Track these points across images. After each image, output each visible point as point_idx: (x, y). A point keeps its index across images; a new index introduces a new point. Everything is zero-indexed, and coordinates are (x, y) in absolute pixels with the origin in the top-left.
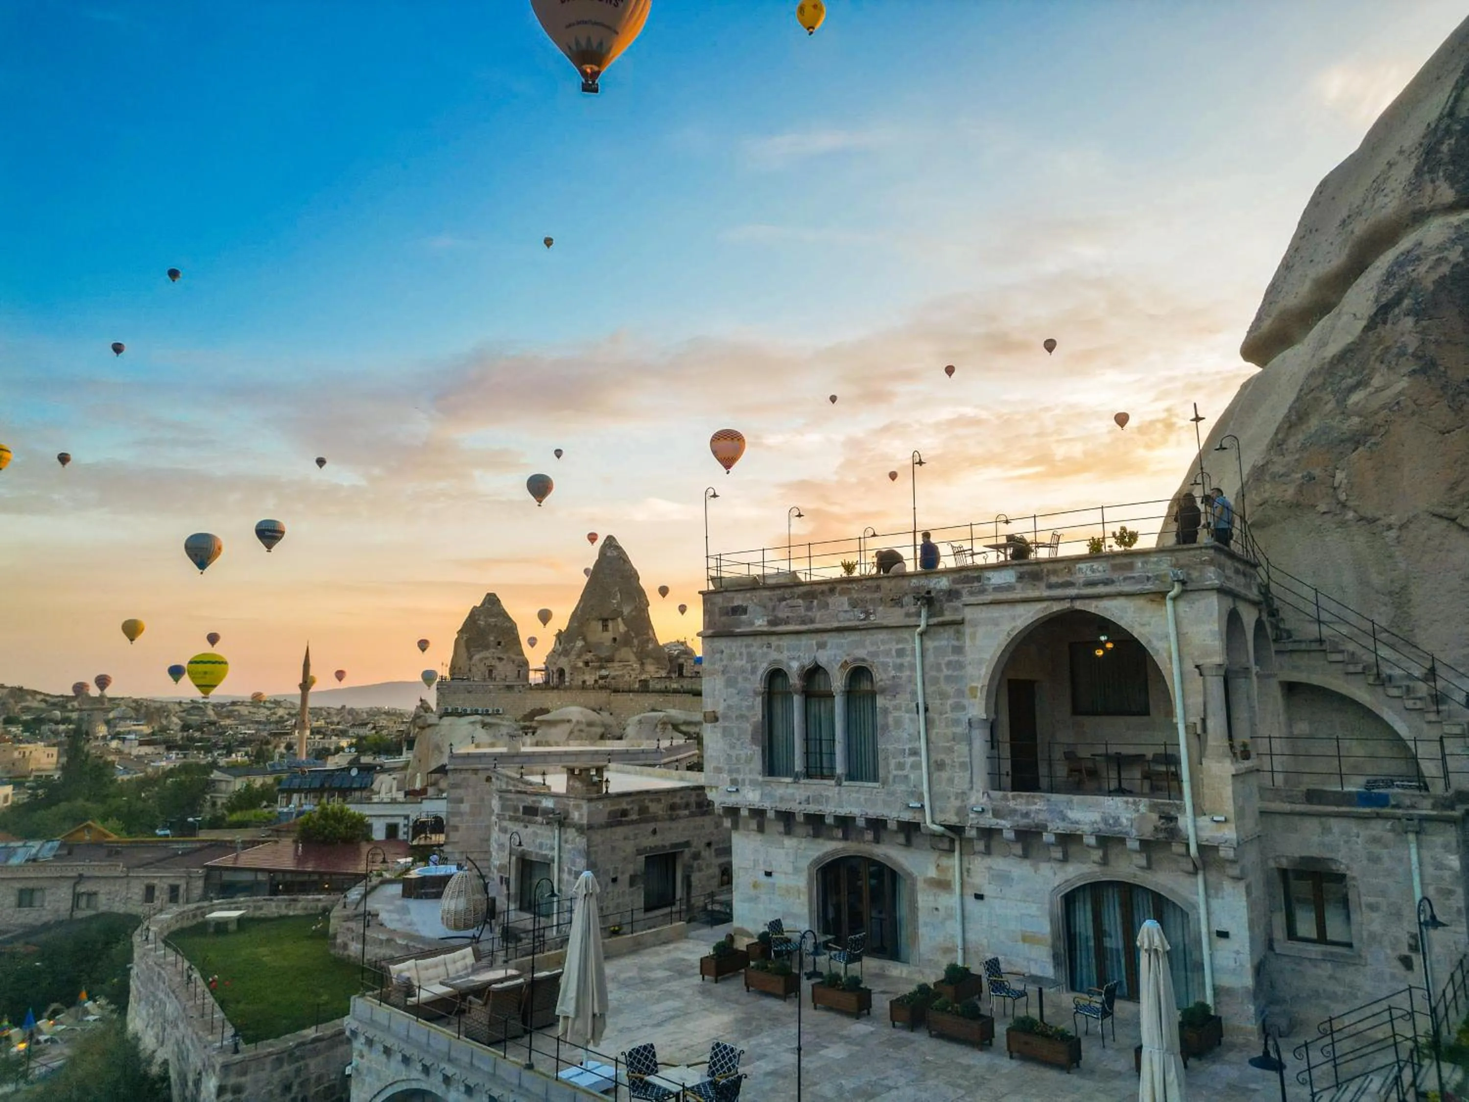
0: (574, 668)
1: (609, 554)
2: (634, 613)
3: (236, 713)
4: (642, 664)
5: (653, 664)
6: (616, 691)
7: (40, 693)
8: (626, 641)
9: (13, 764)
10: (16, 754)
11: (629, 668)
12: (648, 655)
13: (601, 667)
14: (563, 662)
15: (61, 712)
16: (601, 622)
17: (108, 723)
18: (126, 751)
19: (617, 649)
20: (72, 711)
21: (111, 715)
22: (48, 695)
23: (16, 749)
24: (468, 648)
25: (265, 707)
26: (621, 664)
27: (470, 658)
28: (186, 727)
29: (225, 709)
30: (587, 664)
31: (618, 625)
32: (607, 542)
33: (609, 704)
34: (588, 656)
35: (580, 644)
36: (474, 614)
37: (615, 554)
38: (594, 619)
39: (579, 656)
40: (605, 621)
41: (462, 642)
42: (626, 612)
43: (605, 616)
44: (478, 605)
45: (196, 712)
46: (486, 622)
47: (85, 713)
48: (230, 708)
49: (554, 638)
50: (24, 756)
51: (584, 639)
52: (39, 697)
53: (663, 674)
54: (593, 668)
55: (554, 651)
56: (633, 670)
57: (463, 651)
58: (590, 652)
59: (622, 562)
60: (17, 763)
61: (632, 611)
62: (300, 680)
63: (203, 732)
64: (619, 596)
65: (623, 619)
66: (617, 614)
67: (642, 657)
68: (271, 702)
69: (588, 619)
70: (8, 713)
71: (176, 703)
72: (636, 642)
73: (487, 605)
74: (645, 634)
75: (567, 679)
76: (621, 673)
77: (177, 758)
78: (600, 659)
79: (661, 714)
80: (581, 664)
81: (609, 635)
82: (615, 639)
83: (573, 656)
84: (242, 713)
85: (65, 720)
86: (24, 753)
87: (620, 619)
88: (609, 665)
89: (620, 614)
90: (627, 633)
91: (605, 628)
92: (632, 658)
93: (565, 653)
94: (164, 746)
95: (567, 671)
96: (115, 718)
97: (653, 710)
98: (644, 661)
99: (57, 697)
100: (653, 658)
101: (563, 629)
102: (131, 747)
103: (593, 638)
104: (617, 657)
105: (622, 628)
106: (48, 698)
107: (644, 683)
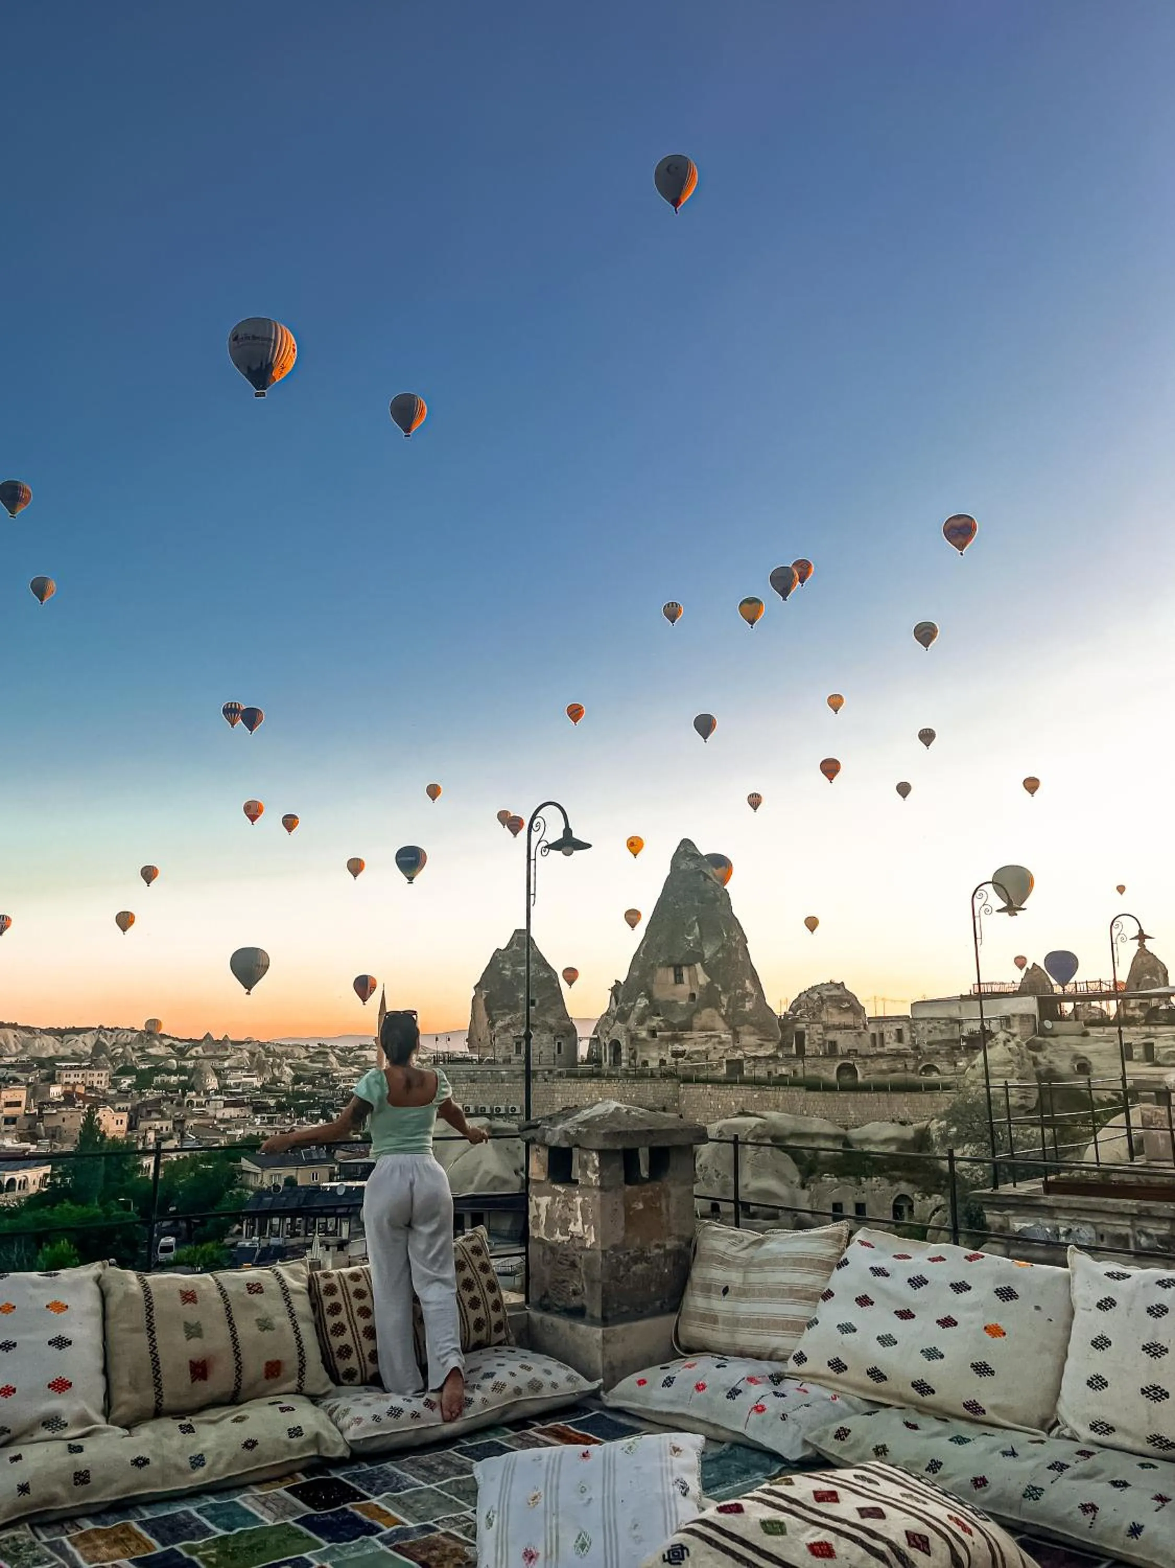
0: (634, 1039)
1: (683, 867)
2: (720, 955)
3: (363, 1059)
4: (736, 1035)
5: (754, 1034)
6: (687, 1080)
7: (169, 1037)
8: (709, 999)
11: (716, 1040)
12: (745, 1019)
13: (675, 1039)
14: (618, 1031)
15: (180, 1060)
16: (672, 969)
17: (218, 1073)
19: (697, 1011)
20: (188, 1059)
21: (227, 1064)
22: (177, 1039)
24: (488, 1009)
26: (704, 1034)
27: (492, 1026)
28: (297, 1080)
30: (653, 1033)
31: (696, 975)
32: (682, 850)
33: (677, 1101)
34: (656, 1021)
35: (642, 1002)
36: (498, 958)
37: (692, 865)
38: (661, 965)
39: (641, 1021)
40: (678, 969)
41: (481, 1002)
42: (708, 954)
43: (677, 960)
44: (503, 947)
45: (321, 1059)
46: (513, 972)
47: (203, 1062)
48: (358, 1053)
49: (610, 993)
51: (649, 996)
52: (167, 1042)
53: (769, 1050)
54: (663, 1039)
55: (607, 1014)
56: (721, 1043)
57: (482, 1013)
58: (658, 1015)
59: (702, 877)
61: (718, 952)
63: (314, 1085)
64: (697, 930)
65: (703, 965)
66: (696, 957)
67: (734, 1022)
69: (653, 966)
72: (724, 1000)
73: (515, 947)
74: (736, 988)
75: (624, 1058)
76: (703, 1048)
77: (261, 1124)
78: (670, 1026)
79: (753, 1121)
80: (644, 1034)
81: (685, 988)
82: (693, 996)
83: (632, 1022)
85: (181, 1070)
87: (698, 966)
88: (687, 1035)
89: (700, 957)
90: (710, 986)
91: (679, 979)
92: (720, 1024)
93: (622, 1016)
94: (251, 1108)
95: (623, 1044)
96: (230, 1068)
97: (743, 1114)
98: (738, 1029)
99: (186, 1041)
100: (752, 1024)
101: (622, 979)
103: (660, 994)
104: (697, 1022)
105: (703, 979)
106: (176, 1043)
107: (735, 1066)
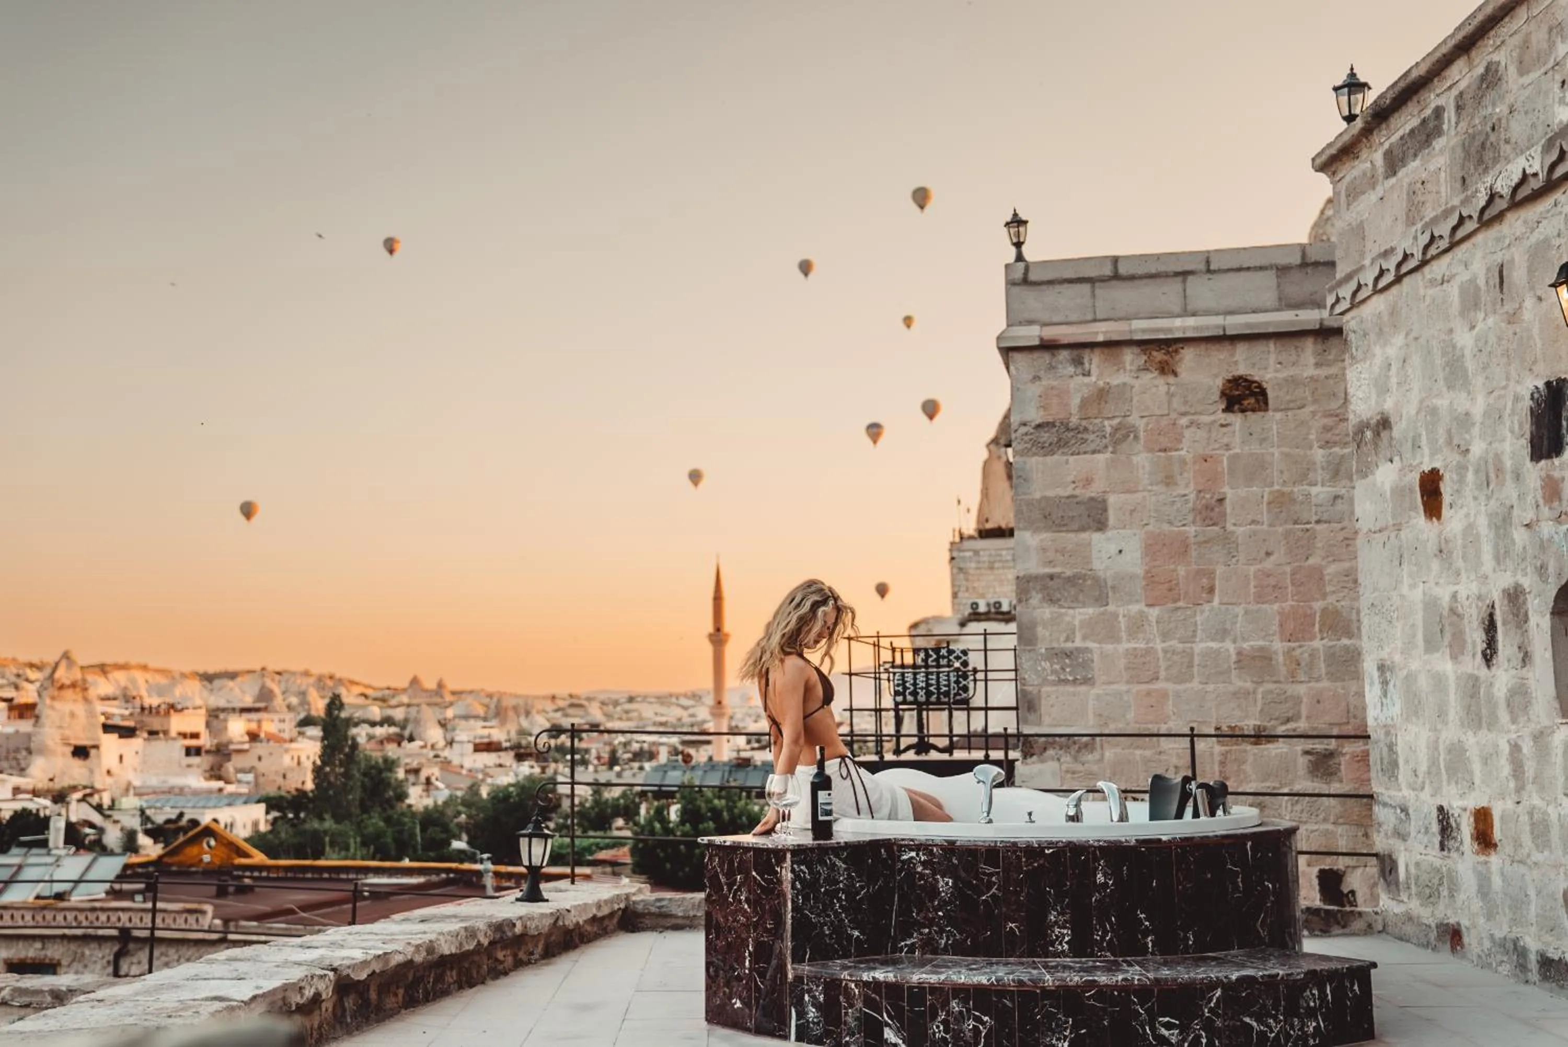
7: (358, 685)
9: (284, 776)
10: (287, 761)
15: (381, 708)
17: (443, 724)
18: (456, 761)
21: (450, 713)
22: (370, 686)
23: (287, 751)
25: (679, 705)
29: (619, 709)
47: (413, 710)
50: (299, 763)
52: (356, 689)
60: (289, 776)
62: (710, 628)
68: (686, 696)
70: (309, 710)
71: (544, 698)
84: (644, 715)
85: (388, 721)
86: (299, 758)
96: (454, 718)
99: (382, 689)
102: (462, 755)
106: (369, 691)
